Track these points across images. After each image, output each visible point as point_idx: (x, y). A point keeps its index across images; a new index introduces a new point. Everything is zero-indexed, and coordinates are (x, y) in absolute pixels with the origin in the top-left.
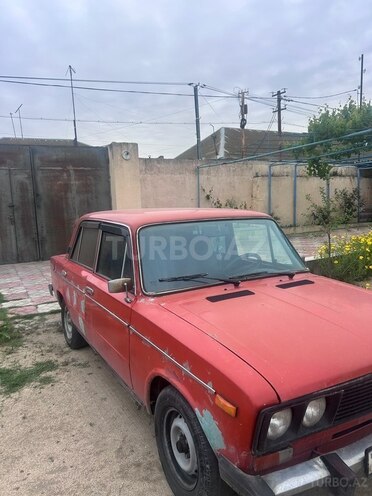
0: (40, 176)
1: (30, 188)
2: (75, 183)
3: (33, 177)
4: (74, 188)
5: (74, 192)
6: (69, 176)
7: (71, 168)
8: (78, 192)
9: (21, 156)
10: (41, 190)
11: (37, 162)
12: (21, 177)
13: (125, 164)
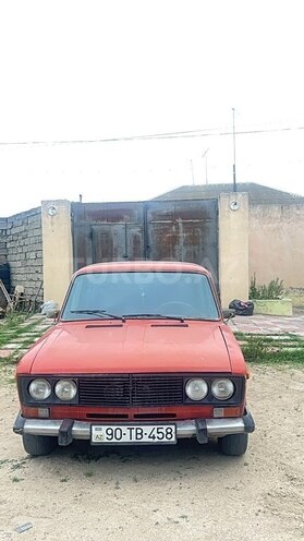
0: (151, 229)
1: (142, 240)
2: (182, 235)
3: (145, 230)
4: (182, 240)
5: (181, 244)
6: (178, 228)
7: (180, 221)
8: (185, 244)
9: (136, 212)
10: (151, 243)
11: (149, 216)
12: (136, 231)
13: (232, 215)
